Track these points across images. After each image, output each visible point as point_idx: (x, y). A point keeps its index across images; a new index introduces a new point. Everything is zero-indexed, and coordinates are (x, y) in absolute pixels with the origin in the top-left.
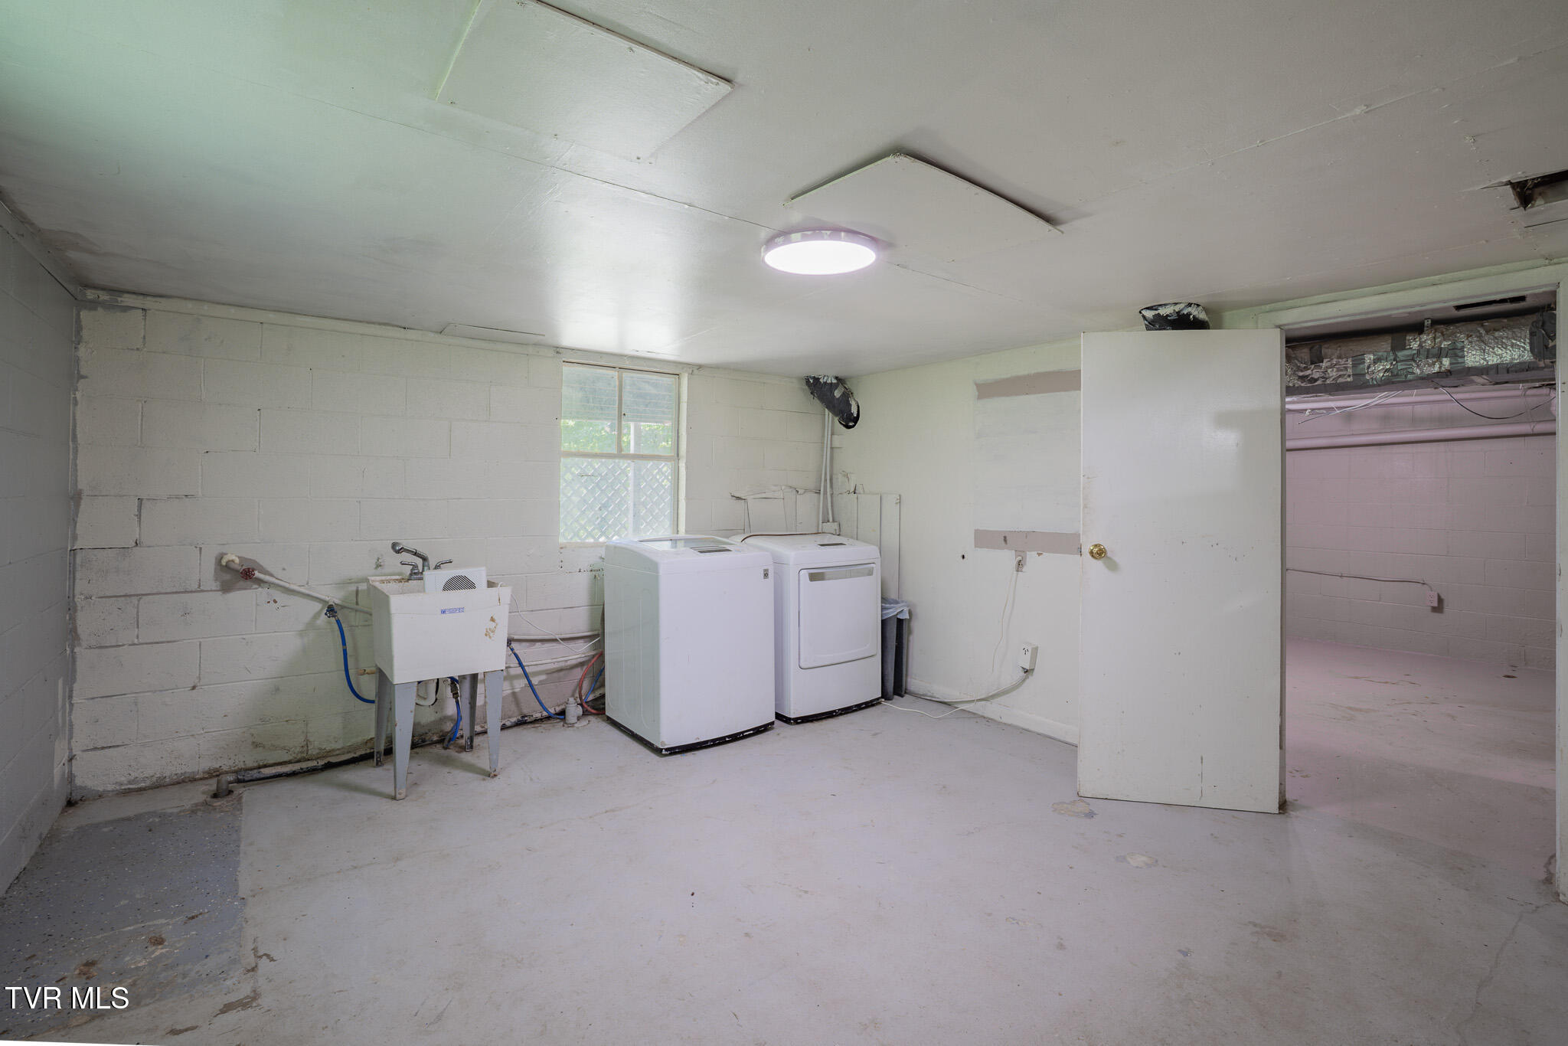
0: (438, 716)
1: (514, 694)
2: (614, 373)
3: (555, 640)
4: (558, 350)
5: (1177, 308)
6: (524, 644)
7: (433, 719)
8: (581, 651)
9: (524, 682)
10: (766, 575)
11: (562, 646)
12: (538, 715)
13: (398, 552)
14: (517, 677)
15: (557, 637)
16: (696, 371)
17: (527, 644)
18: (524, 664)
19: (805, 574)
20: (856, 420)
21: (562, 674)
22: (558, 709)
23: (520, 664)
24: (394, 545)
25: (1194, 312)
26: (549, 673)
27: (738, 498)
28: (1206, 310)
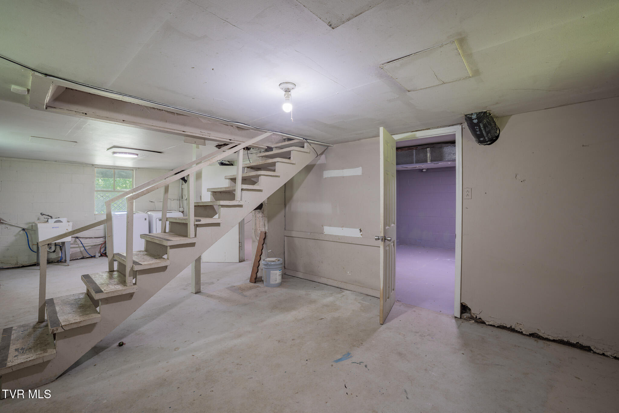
0: (57, 256)
1: (81, 251)
2: (113, 170)
3: (92, 238)
4: (93, 165)
5: (221, 161)
6: (84, 239)
7: (56, 257)
8: (101, 241)
9: (83, 248)
10: (145, 219)
11: (96, 239)
12: (88, 256)
13: (42, 215)
14: (81, 247)
15: (92, 237)
16: (137, 169)
17: (85, 239)
18: (83, 243)
19: (158, 219)
20: (186, 181)
21: (96, 246)
22: (94, 255)
23: (82, 243)
24: (41, 214)
25: (224, 162)
26: (92, 246)
27: (152, 202)
28: (229, 162)
